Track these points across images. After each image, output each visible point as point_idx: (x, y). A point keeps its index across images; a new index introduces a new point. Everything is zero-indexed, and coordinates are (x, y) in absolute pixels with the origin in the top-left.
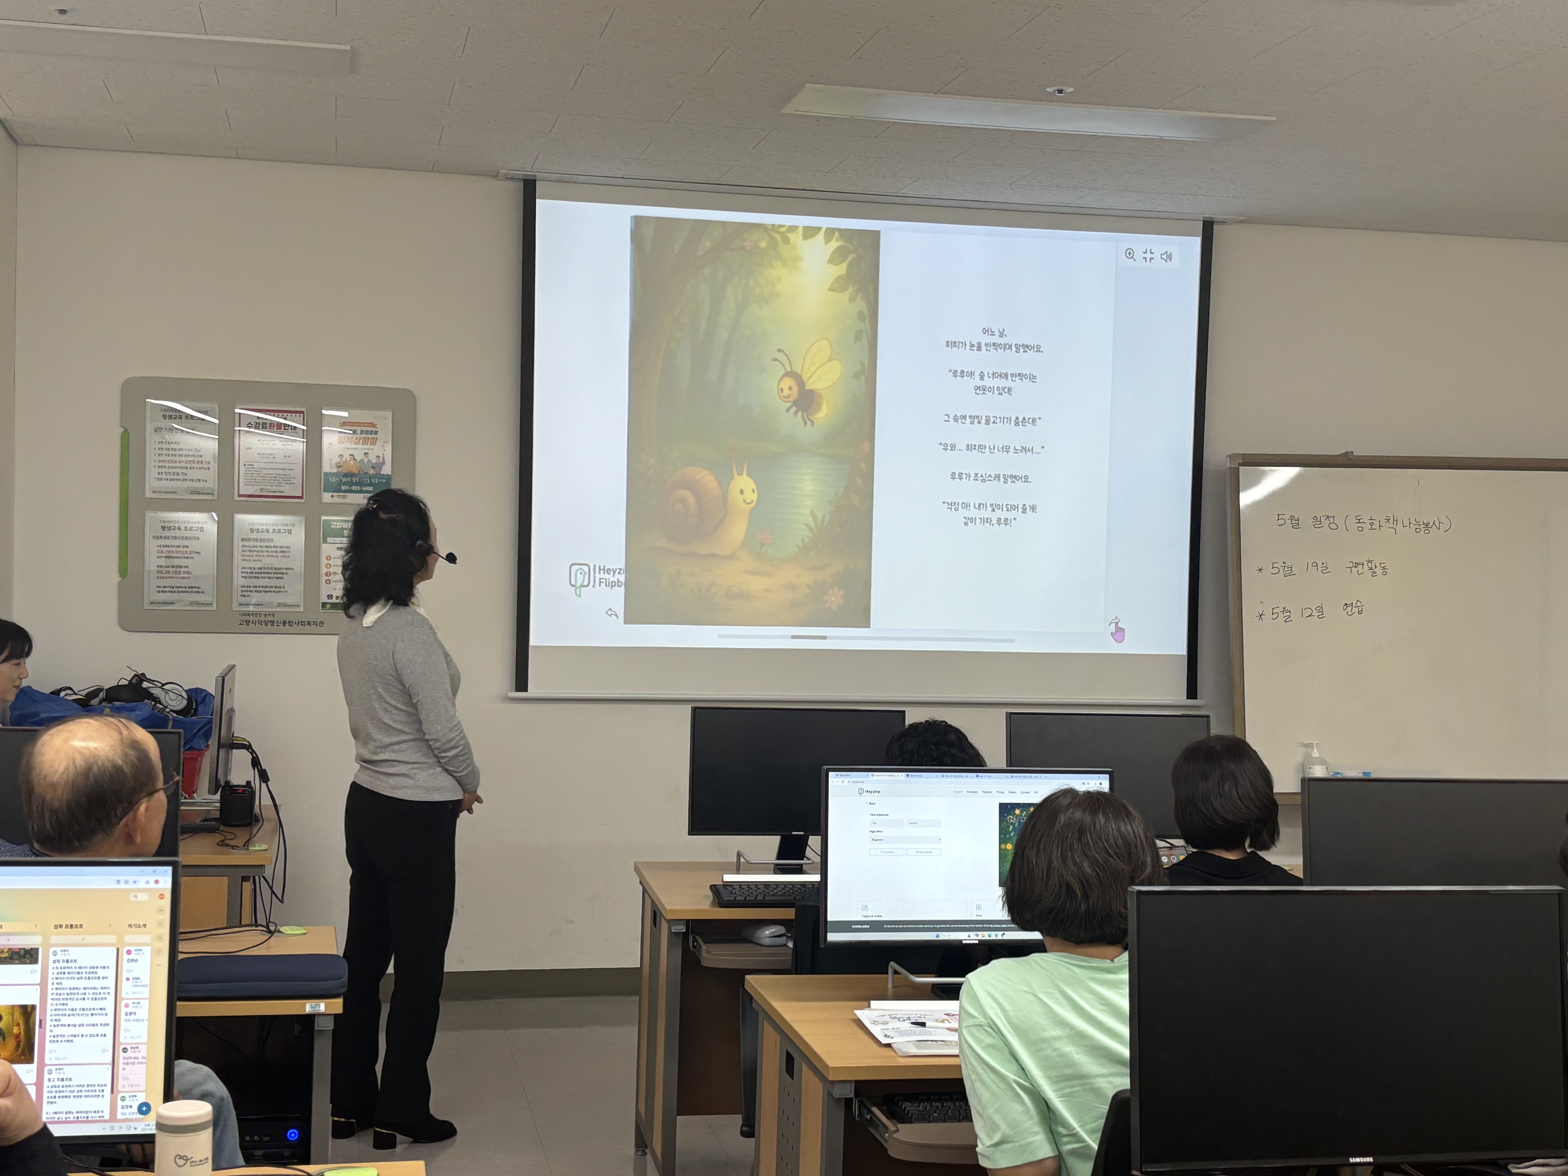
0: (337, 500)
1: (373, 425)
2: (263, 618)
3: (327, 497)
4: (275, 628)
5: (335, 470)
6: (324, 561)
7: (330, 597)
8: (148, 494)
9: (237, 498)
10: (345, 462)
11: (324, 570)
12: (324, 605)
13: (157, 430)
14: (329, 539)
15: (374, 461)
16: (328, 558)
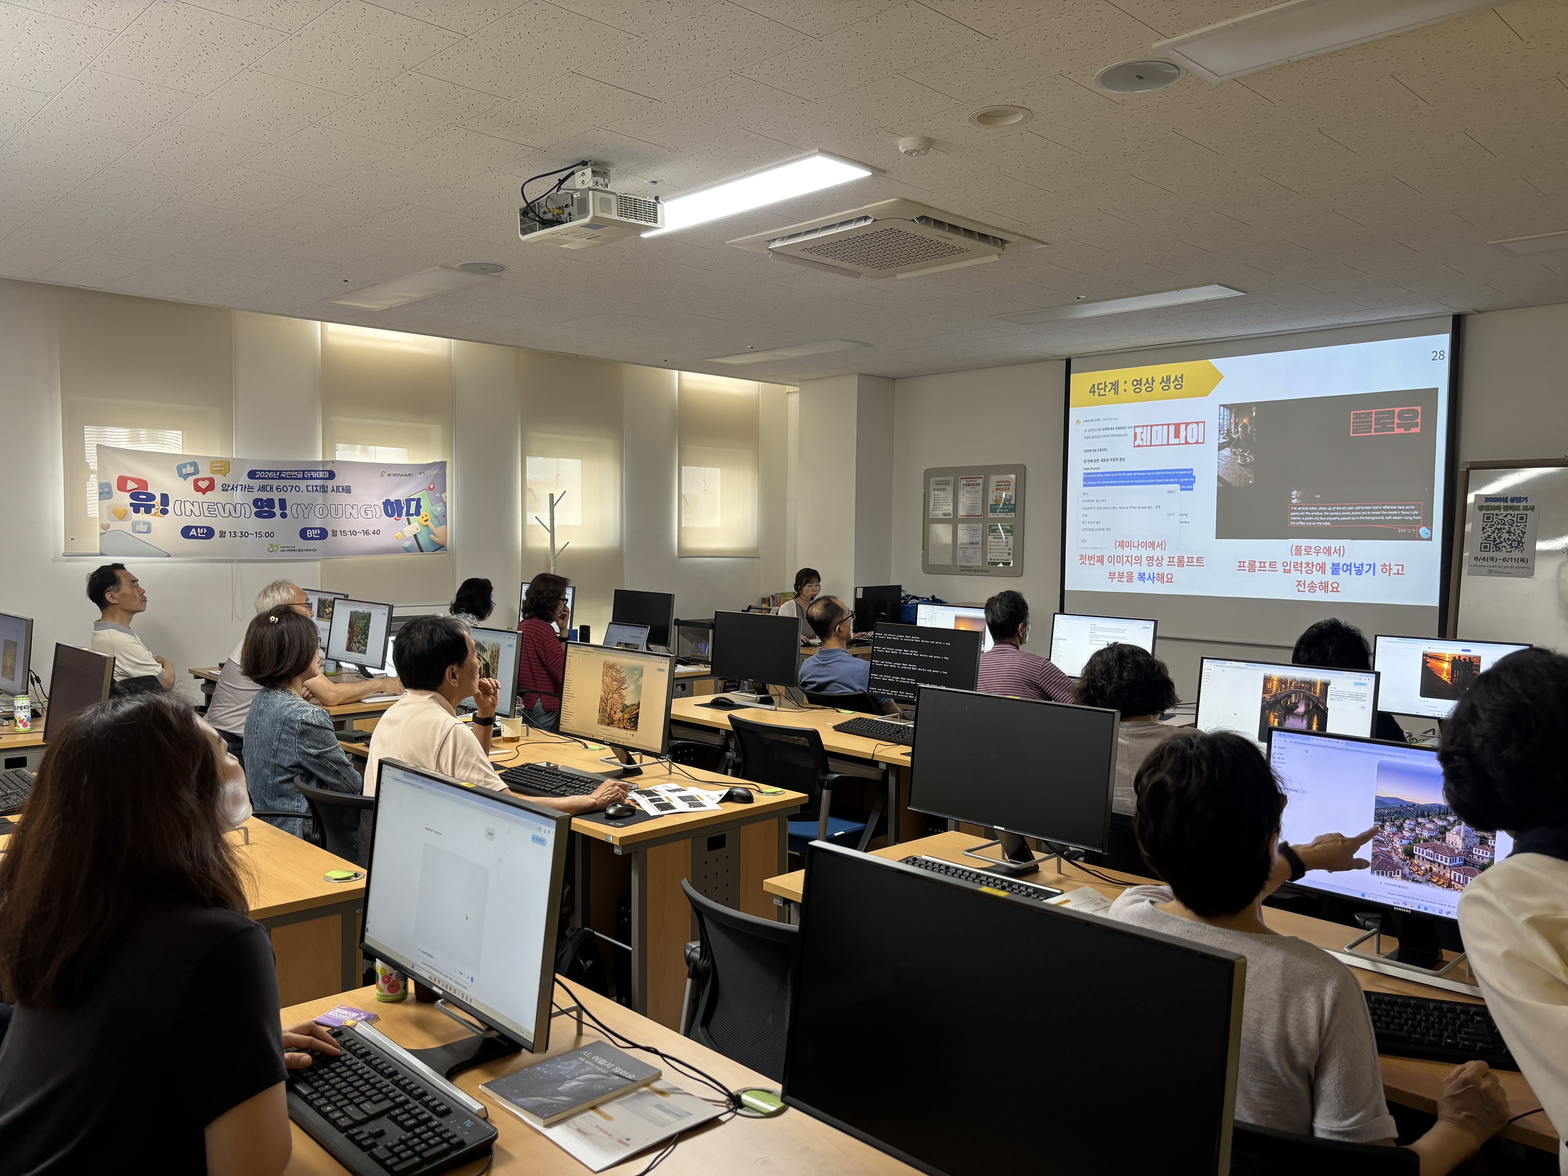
0: (994, 516)
1: (1009, 482)
2: (968, 569)
3: (991, 515)
4: (972, 573)
5: (994, 503)
6: (989, 544)
7: (991, 559)
8: (931, 517)
9: (959, 517)
10: (998, 499)
11: (989, 547)
12: (989, 563)
13: (934, 490)
14: (991, 534)
15: (1008, 498)
16: (990, 542)
